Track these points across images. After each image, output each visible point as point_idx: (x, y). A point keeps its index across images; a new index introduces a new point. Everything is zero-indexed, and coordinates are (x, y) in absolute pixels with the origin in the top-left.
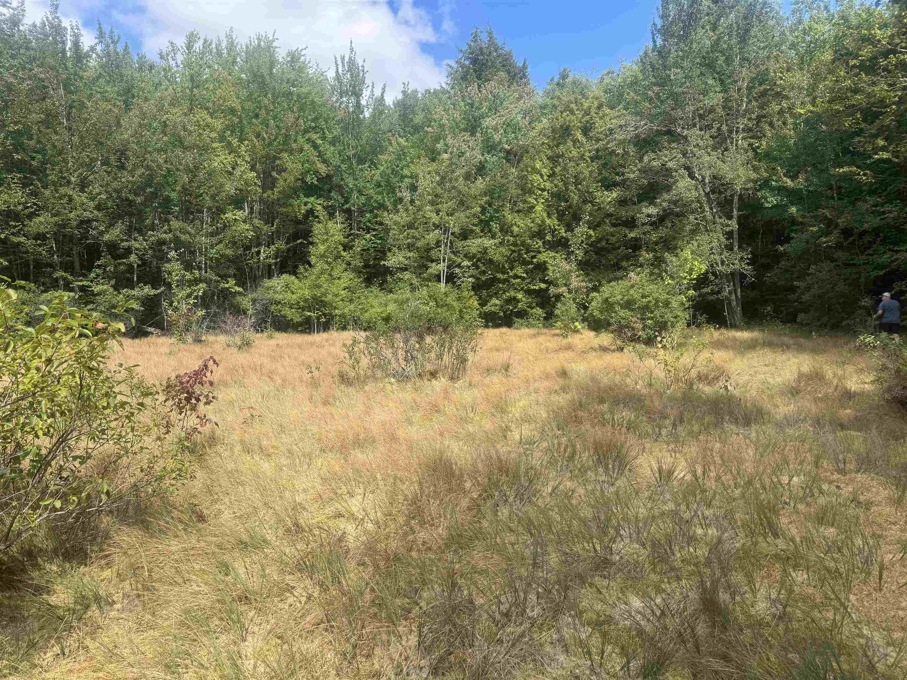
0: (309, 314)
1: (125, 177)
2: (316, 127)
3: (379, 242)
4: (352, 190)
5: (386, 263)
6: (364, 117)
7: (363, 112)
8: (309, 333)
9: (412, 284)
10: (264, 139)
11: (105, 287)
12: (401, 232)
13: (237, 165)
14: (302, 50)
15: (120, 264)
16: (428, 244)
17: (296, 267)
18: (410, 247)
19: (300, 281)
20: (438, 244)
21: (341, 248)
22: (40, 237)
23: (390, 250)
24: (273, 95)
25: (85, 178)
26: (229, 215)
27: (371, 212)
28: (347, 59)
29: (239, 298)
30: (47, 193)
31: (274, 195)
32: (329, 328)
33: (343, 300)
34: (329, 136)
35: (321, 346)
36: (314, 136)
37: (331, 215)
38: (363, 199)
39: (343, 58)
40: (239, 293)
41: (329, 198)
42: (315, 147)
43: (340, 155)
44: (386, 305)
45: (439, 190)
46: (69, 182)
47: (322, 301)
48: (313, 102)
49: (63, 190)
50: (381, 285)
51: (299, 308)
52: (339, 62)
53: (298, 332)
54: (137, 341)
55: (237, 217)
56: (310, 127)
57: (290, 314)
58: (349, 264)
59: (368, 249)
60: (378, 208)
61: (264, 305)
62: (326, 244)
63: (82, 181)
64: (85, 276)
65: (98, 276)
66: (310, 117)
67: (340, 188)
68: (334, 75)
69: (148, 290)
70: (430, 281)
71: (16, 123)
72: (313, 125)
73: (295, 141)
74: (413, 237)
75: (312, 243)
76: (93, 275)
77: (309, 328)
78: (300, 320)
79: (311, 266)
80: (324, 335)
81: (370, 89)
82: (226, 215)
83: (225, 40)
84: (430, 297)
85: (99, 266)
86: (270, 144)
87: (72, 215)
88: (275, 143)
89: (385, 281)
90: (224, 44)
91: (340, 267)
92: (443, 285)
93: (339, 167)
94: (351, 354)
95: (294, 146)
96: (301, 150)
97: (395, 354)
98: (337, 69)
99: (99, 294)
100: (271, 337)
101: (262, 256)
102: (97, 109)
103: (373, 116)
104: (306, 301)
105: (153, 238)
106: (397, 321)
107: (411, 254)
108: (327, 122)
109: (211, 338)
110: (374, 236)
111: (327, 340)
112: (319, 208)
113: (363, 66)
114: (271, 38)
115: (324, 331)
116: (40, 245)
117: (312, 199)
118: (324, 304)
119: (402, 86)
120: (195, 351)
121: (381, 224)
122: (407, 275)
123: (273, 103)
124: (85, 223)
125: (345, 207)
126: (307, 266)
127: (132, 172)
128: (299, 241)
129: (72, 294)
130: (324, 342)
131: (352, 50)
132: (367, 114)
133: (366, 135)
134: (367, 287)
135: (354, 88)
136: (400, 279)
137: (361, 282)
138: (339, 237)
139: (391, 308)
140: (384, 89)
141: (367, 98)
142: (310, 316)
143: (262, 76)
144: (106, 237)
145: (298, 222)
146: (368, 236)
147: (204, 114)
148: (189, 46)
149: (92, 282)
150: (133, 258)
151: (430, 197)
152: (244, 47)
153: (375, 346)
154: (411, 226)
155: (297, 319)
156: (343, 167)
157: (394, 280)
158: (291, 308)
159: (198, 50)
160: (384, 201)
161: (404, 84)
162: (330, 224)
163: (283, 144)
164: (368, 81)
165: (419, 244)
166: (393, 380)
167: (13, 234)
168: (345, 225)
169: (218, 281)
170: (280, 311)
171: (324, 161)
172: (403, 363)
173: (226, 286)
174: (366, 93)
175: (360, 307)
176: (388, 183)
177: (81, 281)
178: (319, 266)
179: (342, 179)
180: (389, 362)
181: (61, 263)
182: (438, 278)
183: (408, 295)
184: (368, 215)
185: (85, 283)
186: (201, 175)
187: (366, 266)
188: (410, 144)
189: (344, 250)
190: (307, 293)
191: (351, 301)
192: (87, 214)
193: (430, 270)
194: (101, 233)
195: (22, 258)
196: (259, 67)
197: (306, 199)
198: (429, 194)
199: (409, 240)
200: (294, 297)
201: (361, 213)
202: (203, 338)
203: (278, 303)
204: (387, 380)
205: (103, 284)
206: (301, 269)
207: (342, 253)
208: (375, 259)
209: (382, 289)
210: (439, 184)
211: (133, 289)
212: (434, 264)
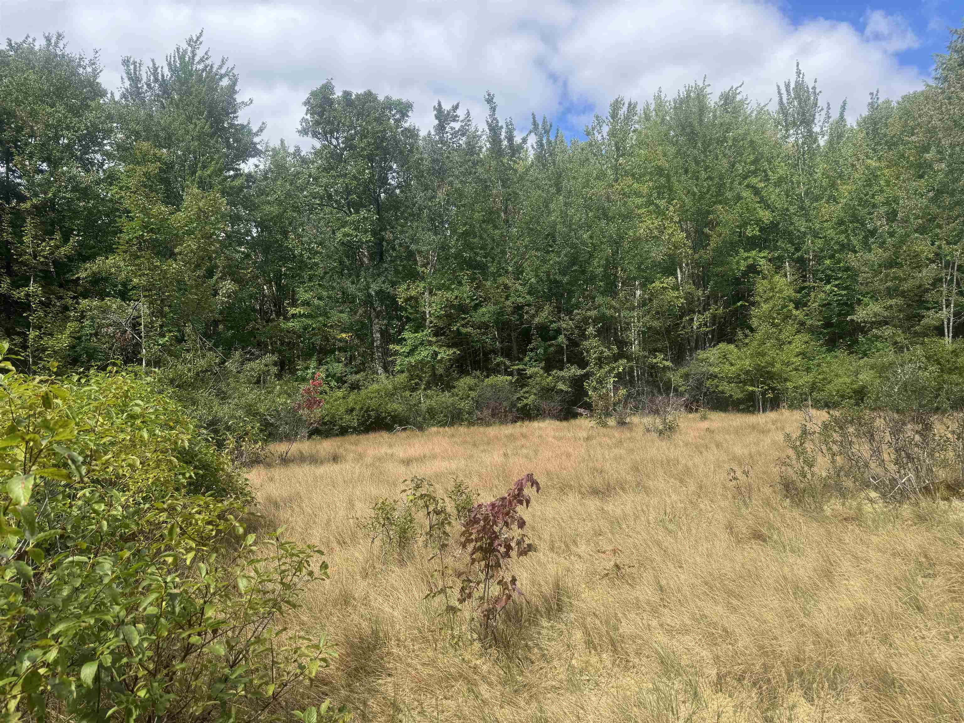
0: (751, 388)
1: (554, 258)
2: (756, 169)
3: (844, 292)
4: (805, 234)
5: (854, 317)
6: (818, 146)
7: (816, 140)
8: (753, 412)
9: (896, 343)
10: (694, 194)
11: (536, 369)
12: (877, 273)
13: (665, 228)
14: (737, 89)
15: (550, 346)
16: (920, 286)
17: (735, 334)
18: (890, 293)
19: (739, 349)
20: (937, 281)
21: (791, 306)
22: (484, 326)
23: (859, 302)
24: (704, 143)
25: (521, 266)
26: (657, 284)
27: (832, 257)
28: (792, 85)
29: (670, 375)
30: (489, 283)
31: (707, 254)
32: (778, 407)
33: (796, 369)
34: (773, 177)
35: (764, 432)
36: (754, 180)
37: (778, 268)
38: (819, 243)
39: (787, 86)
40: (668, 368)
41: (776, 248)
42: (756, 192)
43: (788, 196)
44: (857, 373)
45: (934, 209)
46: (507, 272)
47: (768, 372)
48: (752, 142)
49: (500, 280)
50: (849, 347)
51: (740, 382)
52: (783, 91)
53: (739, 411)
54: (565, 424)
55: (665, 285)
56: (749, 172)
57: (729, 389)
58: (802, 324)
59: (829, 304)
60: (840, 251)
61: (698, 380)
62: (771, 303)
63: (517, 269)
64: (521, 360)
65: (531, 359)
66: (748, 160)
67: (789, 236)
68: (777, 107)
69: (574, 371)
70: (927, 335)
71: (465, 225)
72: (753, 168)
73: (731, 189)
74: (895, 278)
75: (753, 304)
76: (527, 359)
77: (753, 406)
78: (741, 396)
79: (752, 330)
80: (772, 415)
81: (823, 113)
82: (654, 285)
83: (653, 102)
84: (928, 358)
85: (532, 350)
86: (701, 197)
87: (508, 303)
88: (708, 196)
89: (856, 342)
90: (652, 107)
91: (790, 328)
92: (948, 339)
93: (787, 210)
94: (800, 452)
95: (729, 195)
96: (739, 198)
97: (876, 452)
98: (781, 99)
99: (530, 377)
100: (704, 418)
101: (695, 324)
102: (528, 197)
103: (830, 142)
104: (747, 372)
105: (579, 317)
106: (878, 398)
107: (893, 302)
108: (770, 162)
109: (635, 419)
110: (836, 286)
111: (774, 422)
112: (762, 262)
113: (814, 88)
114: (701, 86)
115: (772, 409)
116: (483, 334)
117: (754, 252)
118: (771, 376)
119: (870, 97)
120: (614, 437)
121: (847, 269)
122: (888, 331)
123: (704, 152)
124: (518, 308)
125: (796, 256)
126: (747, 331)
127: (558, 254)
128: (739, 304)
129: (509, 378)
130: (770, 425)
131: (799, 73)
132: (822, 141)
133: (821, 167)
134: (829, 351)
135: (804, 114)
136: (877, 337)
137: (821, 346)
138: (790, 292)
139: (865, 377)
140: (843, 108)
141: (821, 124)
142: (753, 392)
143: (691, 125)
144: (537, 320)
145: (737, 281)
146: (828, 287)
147: (629, 180)
148: (614, 115)
149: (526, 365)
150: (561, 339)
151: (920, 221)
152: (672, 103)
153: (839, 439)
154: (891, 264)
155: (738, 395)
156: (792, 209)
157: (868, 339)
158: (730, 383)
159: (622, 117)
160: (849, 240)
161: (872, 94)
162: (777, 278)
163: (716, 196)
164: (822, 103)
165: (905, 286)
166: (873, 494)
167: (463, 326)
168: (796, 277)
169: (645, 357)
170: (717, 386)
171: (767, 207)
172: (892, 467)
173: (655, 361)
174: (819, 118)
175: (820, 377)
176: (855, 219)
177: (518, 365)
178: (763, 329)
179: (792, 224)
180: (866, 465)
181: (502, 348)
182: (939, 331)
183: (891, 356)
184: (828, 262)
185: (521, 367)
186: (626, 245)
187: (828, 325)
188: (883, 164)
189: (797, 308)
190: (747, 363)
191: (808, 370)
192: (520, 300)
193: (924, 322)
194: (533, 316)
195: (473, 347)
196: (687, 118)
197: (746, 254)
198: (917, 217)
199: (889, 284)
200: (733, 369)
201: (819, 259)
202: (628, 420)
203: (713, 376)
204: (863, 495)
205: (535, 366)
206: (740, 334)
207: (794, 312)
208: (839, 315)
209: (852, 353)
210: (933, 200)
211: (561, 369)
212: (931, 312)
